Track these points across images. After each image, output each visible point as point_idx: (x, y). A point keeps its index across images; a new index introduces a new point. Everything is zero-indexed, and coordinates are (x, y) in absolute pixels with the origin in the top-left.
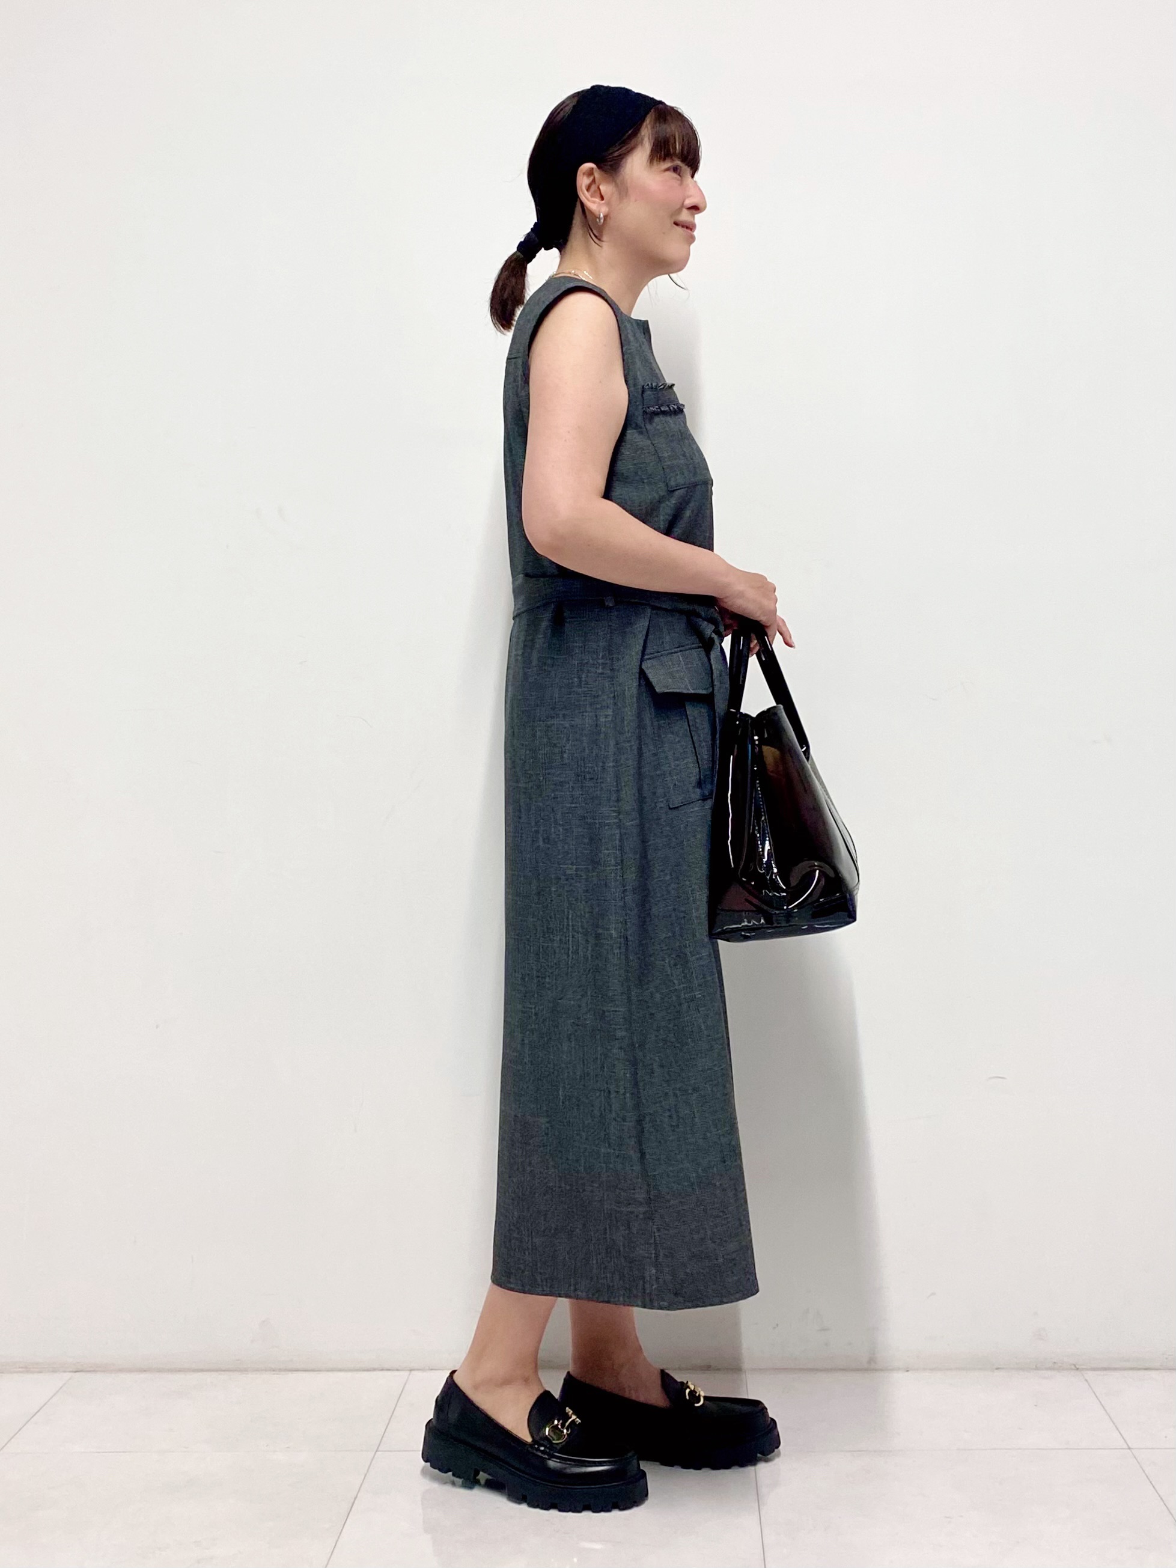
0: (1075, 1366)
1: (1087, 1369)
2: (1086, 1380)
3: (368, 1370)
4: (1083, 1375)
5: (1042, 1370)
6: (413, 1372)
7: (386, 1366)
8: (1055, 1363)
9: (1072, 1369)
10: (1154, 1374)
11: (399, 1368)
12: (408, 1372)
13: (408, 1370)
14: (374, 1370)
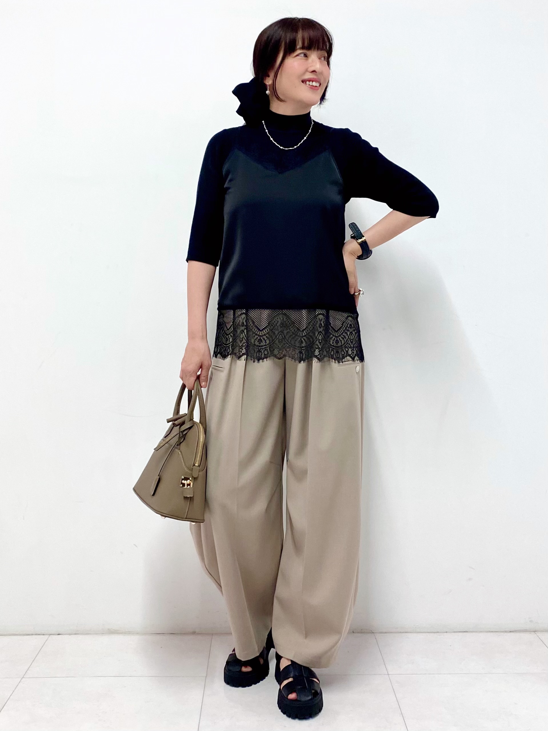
0: (372, 631)
1: (377, 633)
2: (376, 638)
3: (29, 635)
4: (375, 635)
5: (355, 633)
6: (51, 636)
7: (37, 633)
8: (362, 630)
9: (371, 633)
10: (409, 635)
11: (45, 634)
12: (49, 636)
13: (49, 635)
14: (32, 635)
